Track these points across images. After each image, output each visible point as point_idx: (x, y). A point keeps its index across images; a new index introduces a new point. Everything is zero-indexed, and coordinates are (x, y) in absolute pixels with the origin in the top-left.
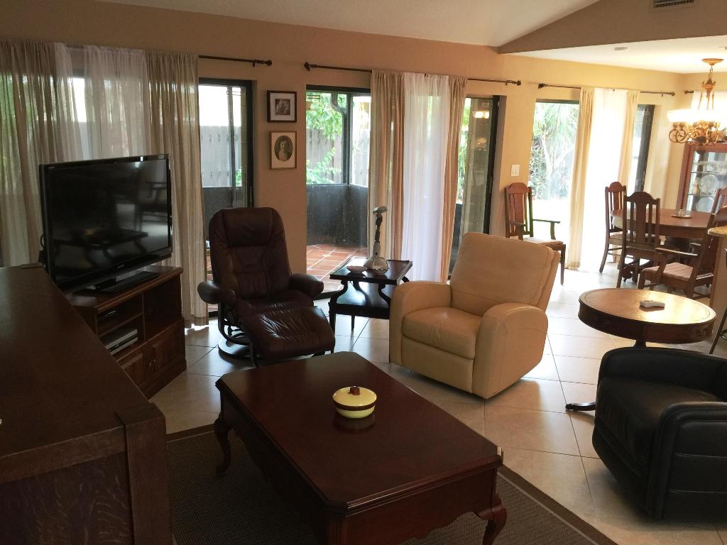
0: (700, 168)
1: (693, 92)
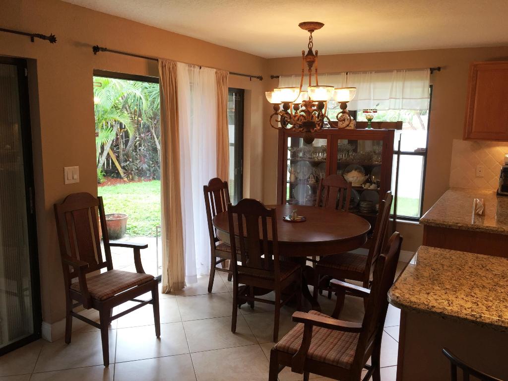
1: (278, 77)
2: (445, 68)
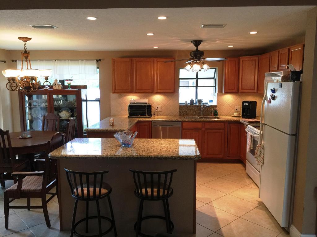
0: (30, 104)
1: (17, 61)
2: (103, 60)
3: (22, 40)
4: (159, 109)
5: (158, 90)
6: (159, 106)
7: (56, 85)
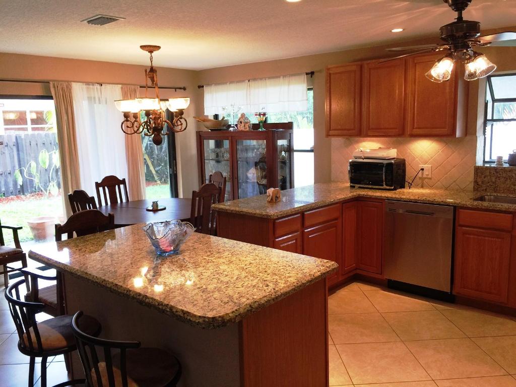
1: (203, 87)
2: (317, 72)
3: (147, 50)
4: (426, 173)
5: (413, 128)
6: (424, 166)
7: (241, 122)
